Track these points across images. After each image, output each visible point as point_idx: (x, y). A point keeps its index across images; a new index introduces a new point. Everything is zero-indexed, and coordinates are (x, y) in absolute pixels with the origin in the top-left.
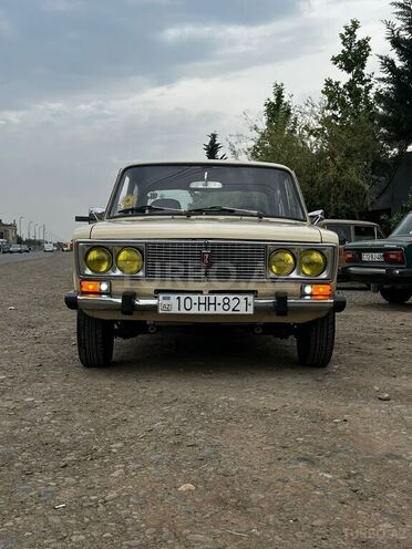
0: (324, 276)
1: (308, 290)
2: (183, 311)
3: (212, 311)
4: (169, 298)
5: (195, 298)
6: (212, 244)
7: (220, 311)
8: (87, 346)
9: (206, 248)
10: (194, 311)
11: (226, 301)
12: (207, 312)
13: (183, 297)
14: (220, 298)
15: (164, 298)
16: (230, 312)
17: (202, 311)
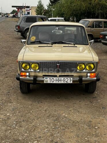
0: (94, 71)
1: (89, 75)
2: (51, 82)
3: (60, 82)
4: (47, 79)
5: (55, 78)
6: (60, 62)
7: (62, 82)
8: (23, 89)
9: (58, 64)
10: (55, 82)
11: (64, 79)
12: (59, 83)
13: (51, 78)
14: (62, 78)
15: (46, 79)
16: (65, 83)
17: (57, 82)
